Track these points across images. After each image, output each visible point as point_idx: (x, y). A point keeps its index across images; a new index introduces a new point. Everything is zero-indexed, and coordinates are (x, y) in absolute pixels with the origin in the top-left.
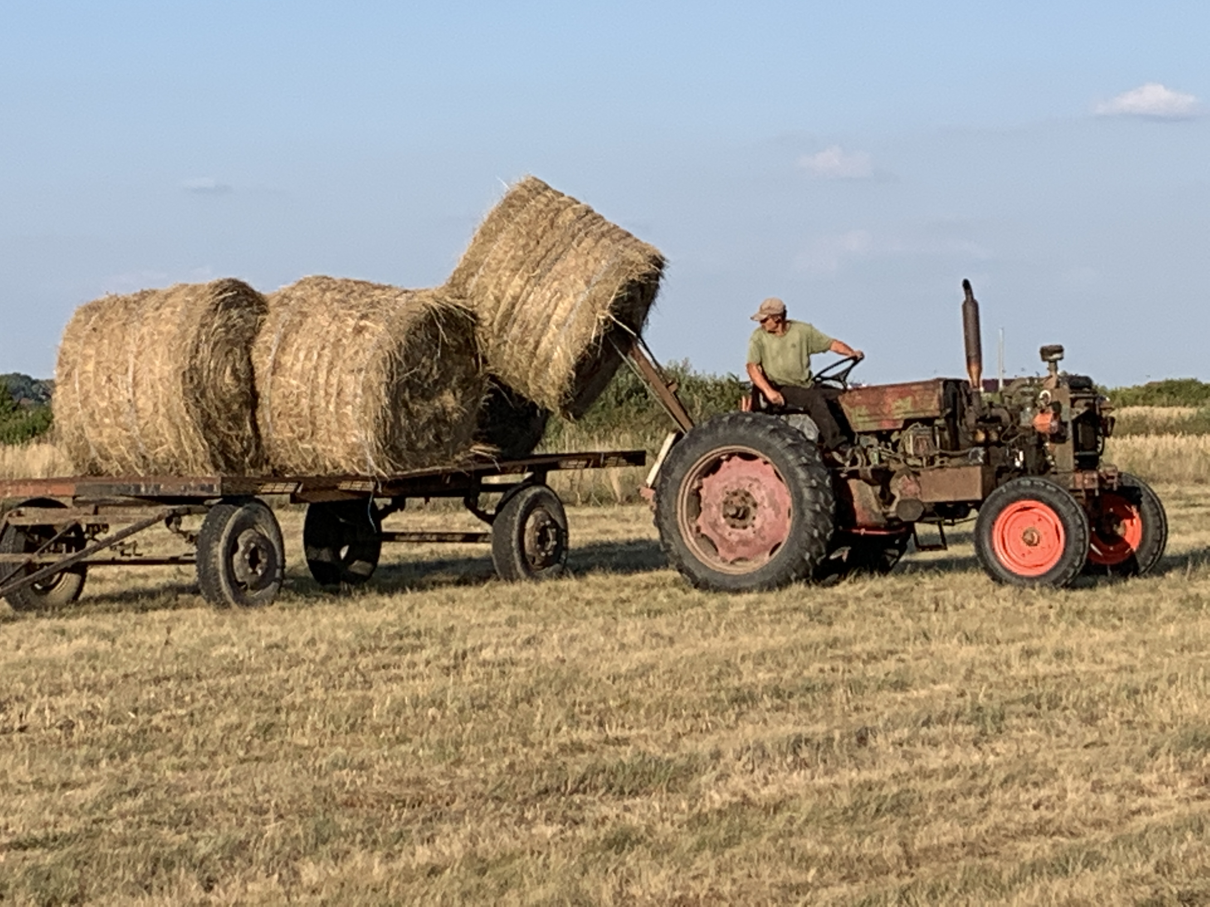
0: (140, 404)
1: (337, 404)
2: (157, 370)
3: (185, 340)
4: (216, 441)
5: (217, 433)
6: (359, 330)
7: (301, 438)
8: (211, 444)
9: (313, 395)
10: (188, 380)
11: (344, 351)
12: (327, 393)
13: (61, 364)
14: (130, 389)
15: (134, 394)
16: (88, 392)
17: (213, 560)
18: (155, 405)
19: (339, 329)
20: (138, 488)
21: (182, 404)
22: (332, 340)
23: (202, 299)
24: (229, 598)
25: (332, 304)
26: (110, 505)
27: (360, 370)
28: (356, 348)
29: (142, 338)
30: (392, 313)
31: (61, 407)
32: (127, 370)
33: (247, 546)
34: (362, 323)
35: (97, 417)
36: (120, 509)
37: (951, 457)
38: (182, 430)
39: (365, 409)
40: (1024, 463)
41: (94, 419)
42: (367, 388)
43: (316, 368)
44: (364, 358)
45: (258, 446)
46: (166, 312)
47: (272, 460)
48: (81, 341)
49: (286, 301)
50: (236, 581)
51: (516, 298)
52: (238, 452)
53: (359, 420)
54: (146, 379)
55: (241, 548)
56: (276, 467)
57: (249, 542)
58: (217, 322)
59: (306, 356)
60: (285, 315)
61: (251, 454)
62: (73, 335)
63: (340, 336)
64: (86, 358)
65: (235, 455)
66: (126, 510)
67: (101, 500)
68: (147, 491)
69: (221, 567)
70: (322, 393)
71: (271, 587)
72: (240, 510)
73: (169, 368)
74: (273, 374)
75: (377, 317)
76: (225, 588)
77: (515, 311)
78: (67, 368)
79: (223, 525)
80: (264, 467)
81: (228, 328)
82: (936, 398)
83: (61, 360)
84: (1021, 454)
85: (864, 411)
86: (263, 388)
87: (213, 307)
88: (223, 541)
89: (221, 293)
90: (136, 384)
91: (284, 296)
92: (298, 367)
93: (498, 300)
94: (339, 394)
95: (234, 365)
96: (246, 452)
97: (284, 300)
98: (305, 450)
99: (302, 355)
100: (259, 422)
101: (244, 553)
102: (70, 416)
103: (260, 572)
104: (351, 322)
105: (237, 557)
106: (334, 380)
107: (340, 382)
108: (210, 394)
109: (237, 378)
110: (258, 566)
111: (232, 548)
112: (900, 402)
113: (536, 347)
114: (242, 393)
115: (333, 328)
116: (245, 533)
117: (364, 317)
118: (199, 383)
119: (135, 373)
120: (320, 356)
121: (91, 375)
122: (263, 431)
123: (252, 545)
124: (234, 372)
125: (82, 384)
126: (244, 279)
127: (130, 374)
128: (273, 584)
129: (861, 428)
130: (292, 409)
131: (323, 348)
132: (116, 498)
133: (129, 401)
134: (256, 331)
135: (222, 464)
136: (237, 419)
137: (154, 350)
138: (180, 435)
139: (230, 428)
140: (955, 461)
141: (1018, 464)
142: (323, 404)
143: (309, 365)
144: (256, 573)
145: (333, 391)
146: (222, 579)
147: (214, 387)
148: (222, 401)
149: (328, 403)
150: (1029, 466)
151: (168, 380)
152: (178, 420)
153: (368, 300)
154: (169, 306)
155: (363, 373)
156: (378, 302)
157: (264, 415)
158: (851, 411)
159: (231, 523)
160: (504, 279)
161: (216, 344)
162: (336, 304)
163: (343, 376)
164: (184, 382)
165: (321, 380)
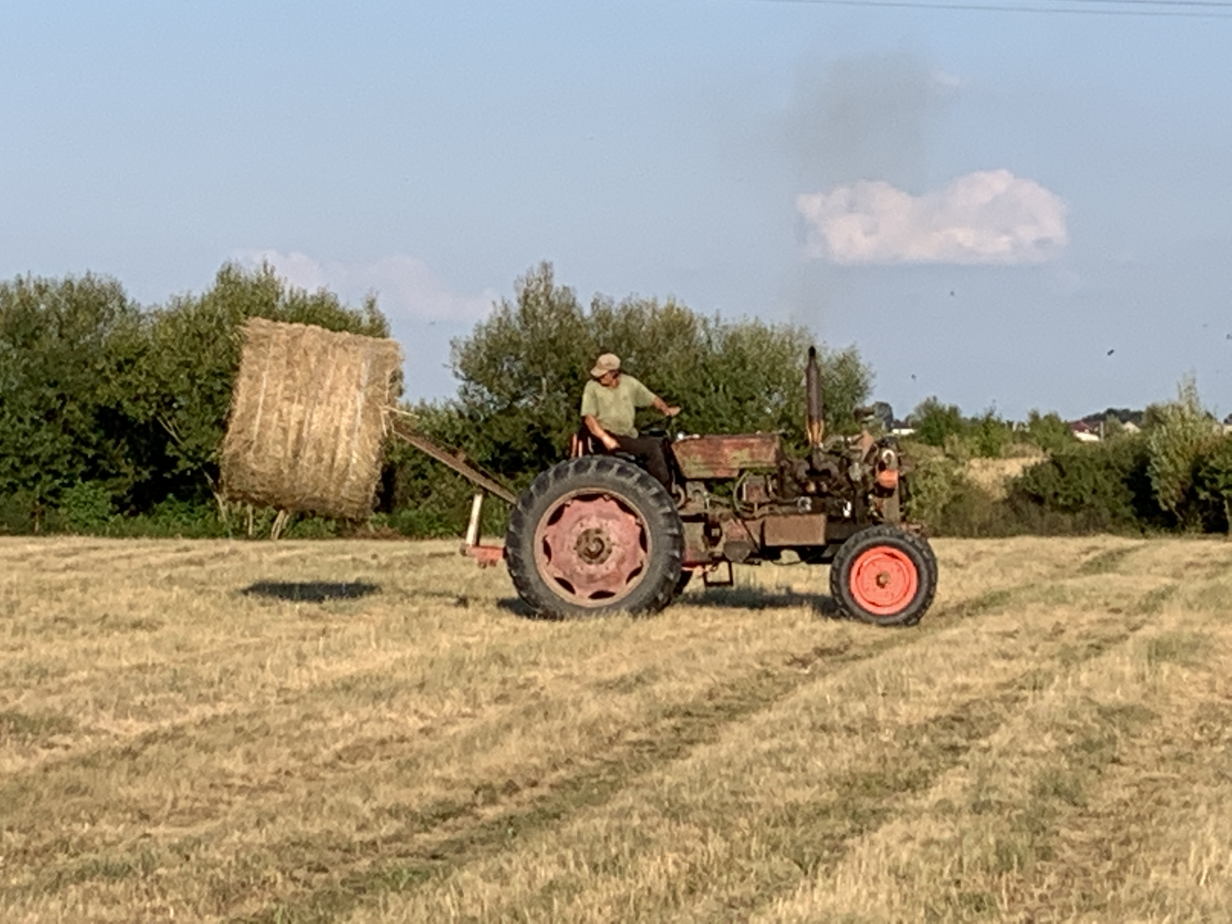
37: (781, 505)
40: (853, 512)
51: (301, 423)
77: (304, 434)
82: (773, 451)
84: (849, 506)
85: (699, 458)
93: (285, 431)
112: (737, 454)
113: (333, 460)
129: (694, 475)
140: (785, 509)
141: (847, 513)
150: (857, 515)
158: (685, 458)
160: (285, 411)
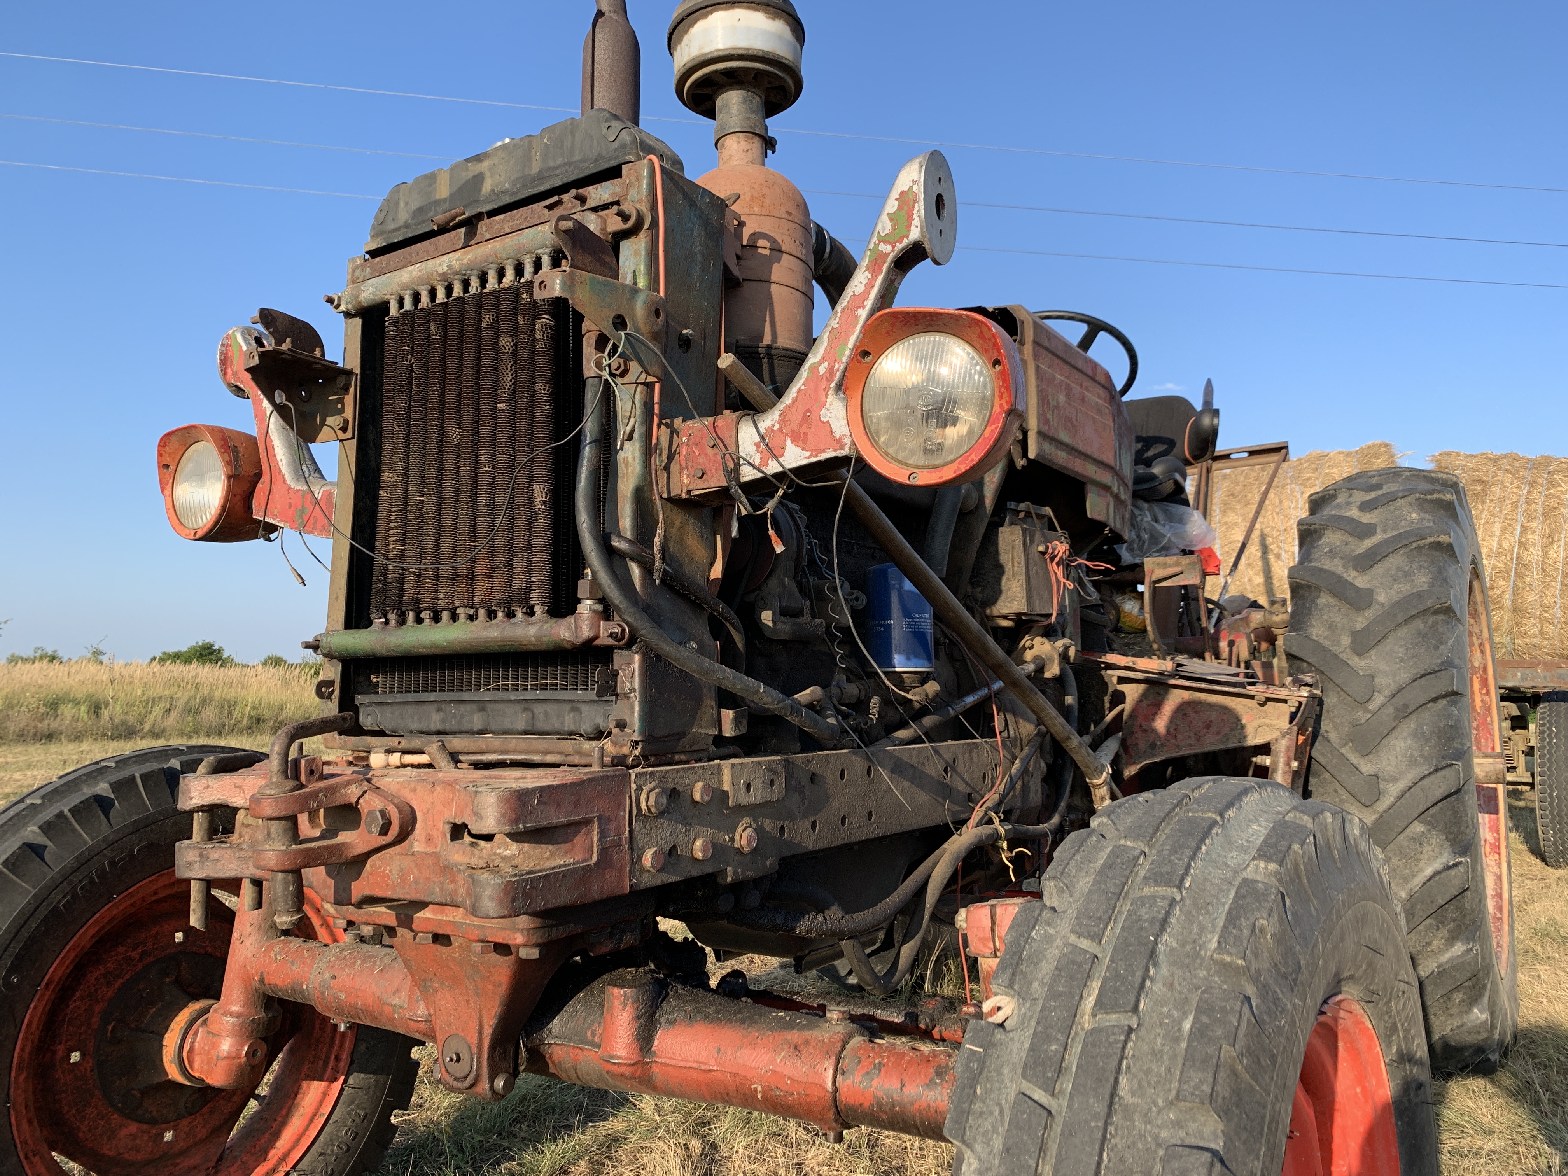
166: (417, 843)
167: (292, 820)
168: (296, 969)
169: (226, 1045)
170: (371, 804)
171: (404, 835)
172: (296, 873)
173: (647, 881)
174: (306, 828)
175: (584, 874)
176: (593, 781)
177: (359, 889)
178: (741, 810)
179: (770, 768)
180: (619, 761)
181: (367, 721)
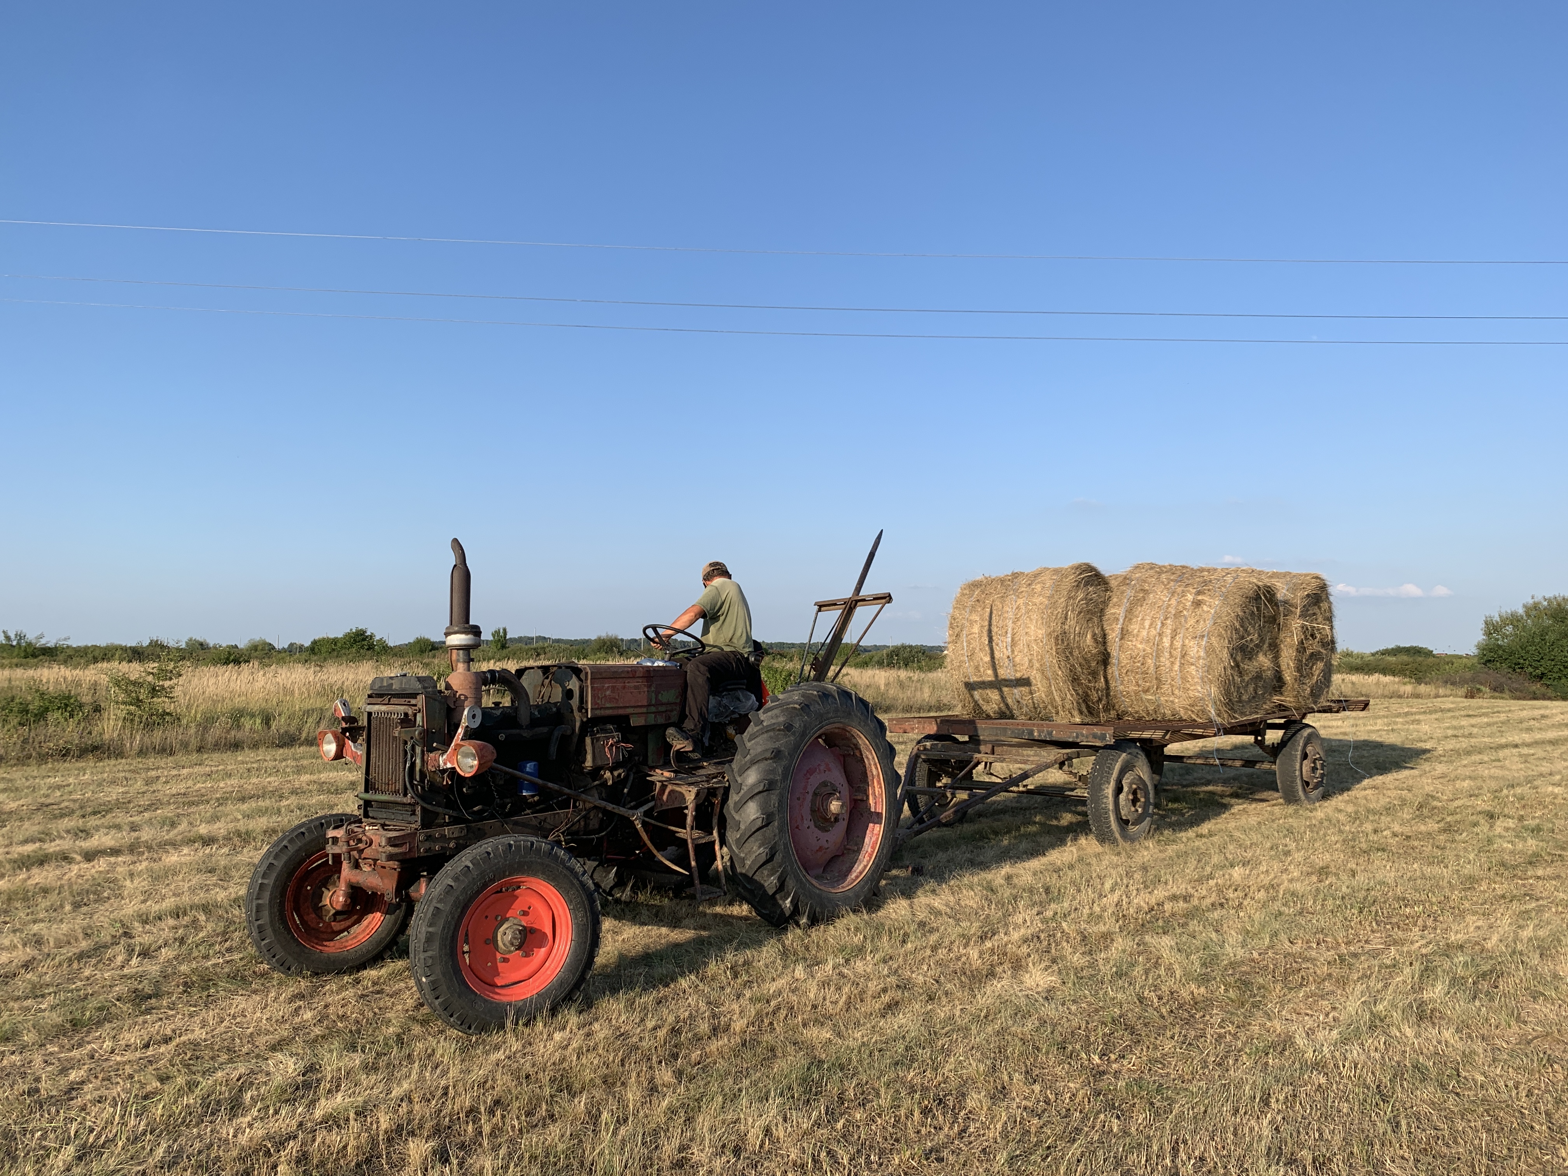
0: (1017, 660)
1: (1182, 665)
2: (1032, 633)
3: (1056, 609)
4: (1080, 692)
5: (1080, 684)
6: (1197, 604)
7: (1146, 691)
8: (1078, 694)
9: (1158, 656)
10: (1060, 642)
11: (1186, 622)
12: (1171, 656)
13: (952, 627)
14: (1009, 648)
15: (1013, 651)
16: (974, 649)
17: (1105, 801)
18: (1030, 661)
19: (1179, 603)
20: (1031, 732)
21: (1054, 661)
22: (1173, 612)
23: (1066, 577)
24: (1117, 835)
25: (1169, 583)
26: (1005, 745)
27: (1203, 636)
28: (1197, 618)
29: (1018, 608)
30: (1223, 589)
31: (952, 660)
32: (1006, 633)
33: (1130, 787)
34: (1200, 598)
35: (982, 670)
36: (1014, 750)
38: (1053, 682)
39: (1209, 669)
41: (979, 671)
42: (1210, 651)
43: (1160, 635)
44: (1206, 625)
45: (1108, 695)
46: (1038, 588)
47: (1117, 707)
48: (968, 610)
49: (1128, 581)
50: (1122, 819)
52: (1095, 700)
53: (1202, 678)
54: (1023, 641)
55: (1126, 789)
56: (1120, 712)
57: (1131, 784)
58: (1081, 596)
59: (1151, 625)
60: (1130, 593)
61: (1103, 702)
62: (960, 604)
63: (1180, 608)
64: (972, 623)
65: (1093, 703)
66: (1020, 750)
67: (997, 741)
68: (1040, 735)
69: (1111, 807)
70: (1167, 655)
71: (1146, 822)
72: (1124, 754)
73: (1041, 633)
74: (1121, 639)
75: (1212, 593)
76: (1114, 825)
78: (957, 630)
79: (1111, 769)
80: (1112, 712)
81: (1088, 601)
83: (951, 624)
86: (1114, 650)
87: (1075, 584)
88: (1112, 784)
89: (1081, 574)
90: (1014, 643)
91: (1125, 578)
92: (1144, 633)
94: (1183, 657)
95: (1093, 631)
96: (1100, 700)
97: (1126, 580)
98: (1148, 700)
99: (1147, 624)
100: (1109, 677)
101: (1128, 794)
102: (960, 666)
103: (1140, 810)
104: (1190, 597)
105: (1122, 796)
106: (1178, 644)
107: (1183, 645)
108: (1076, 653)
109: (1096, 640)
110: (1138, 804)
111: (1119, 790)
114: (1100, 653)
115: (1173, 602)
116: (1127, 775)
117: (1199, 593)
118: (1068, 644)
119: (1013, 635)
120: (1163, 624)
121: (977, 636)
122: (1112, 684)
123: (1134, 786)
124: (1094, 635)
125: (969, 643)
126: (1095, 564)
127: (1009, 635)
128: (1148, 819)
130: (1138, 668)
131: (1166, 619)
132: (1010, 739)
133: (1008, 657)
134: (1106, 603)
135: (1084, 710)
136: (1094, 674)
137: (1029, 617)
138: (1050, 686)
139: (1090, 681)
142: (1168, 664)
143: (1153, 632)
144: (1137, 811)
145: (1177, 653)
146: (1112, 818)
147: (1079, 647)
148: (1085, 659)
149: (1172, 663)
151: (1042, 642)
152: (1049, 674)
153: (1201, 579)
154: (1039, 583)
155: (1205, 639)
156: (1210, 581)
157: (1113, 670)
159: (1117, 767)
161: (1080, 613)
162: (1172, 583)
163: (1187, 641)
164: (1057, 644)
165: (1166, 642)
166: (373, 847)
167: (348, 842)
168: (358, 878)
169: (341, 899)
170: (364, 838)
171: (371, 845)
172: (349, 853)
173: (422, 855)
174: (352, 843)
175: (405, 853)
176: (408, 834)
177: (363, 856)
178: (450, 839)
179: (461, 828)
180: (416, 829)
181: (371, 815)
